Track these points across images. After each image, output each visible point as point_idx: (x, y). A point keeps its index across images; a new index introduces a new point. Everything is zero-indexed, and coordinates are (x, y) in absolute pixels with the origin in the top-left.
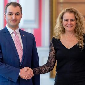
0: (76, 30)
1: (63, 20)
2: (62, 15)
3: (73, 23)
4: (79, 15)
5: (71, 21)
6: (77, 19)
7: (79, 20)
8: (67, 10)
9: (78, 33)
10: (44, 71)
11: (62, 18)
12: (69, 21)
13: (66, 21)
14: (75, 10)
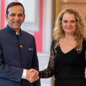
0: (76, 32)
1: (63, 21)
2: (61, 16)
3: (73, 24)
4: (79, 16)
5: (71, 22)
6: (77, 20)
7: (80, 22)
8: (66, 10)
9: (78, 36)
10: (47, 75)
11: (61, 19)
12: (69, 22)
13: (65, 23)
14: (75, 11)
